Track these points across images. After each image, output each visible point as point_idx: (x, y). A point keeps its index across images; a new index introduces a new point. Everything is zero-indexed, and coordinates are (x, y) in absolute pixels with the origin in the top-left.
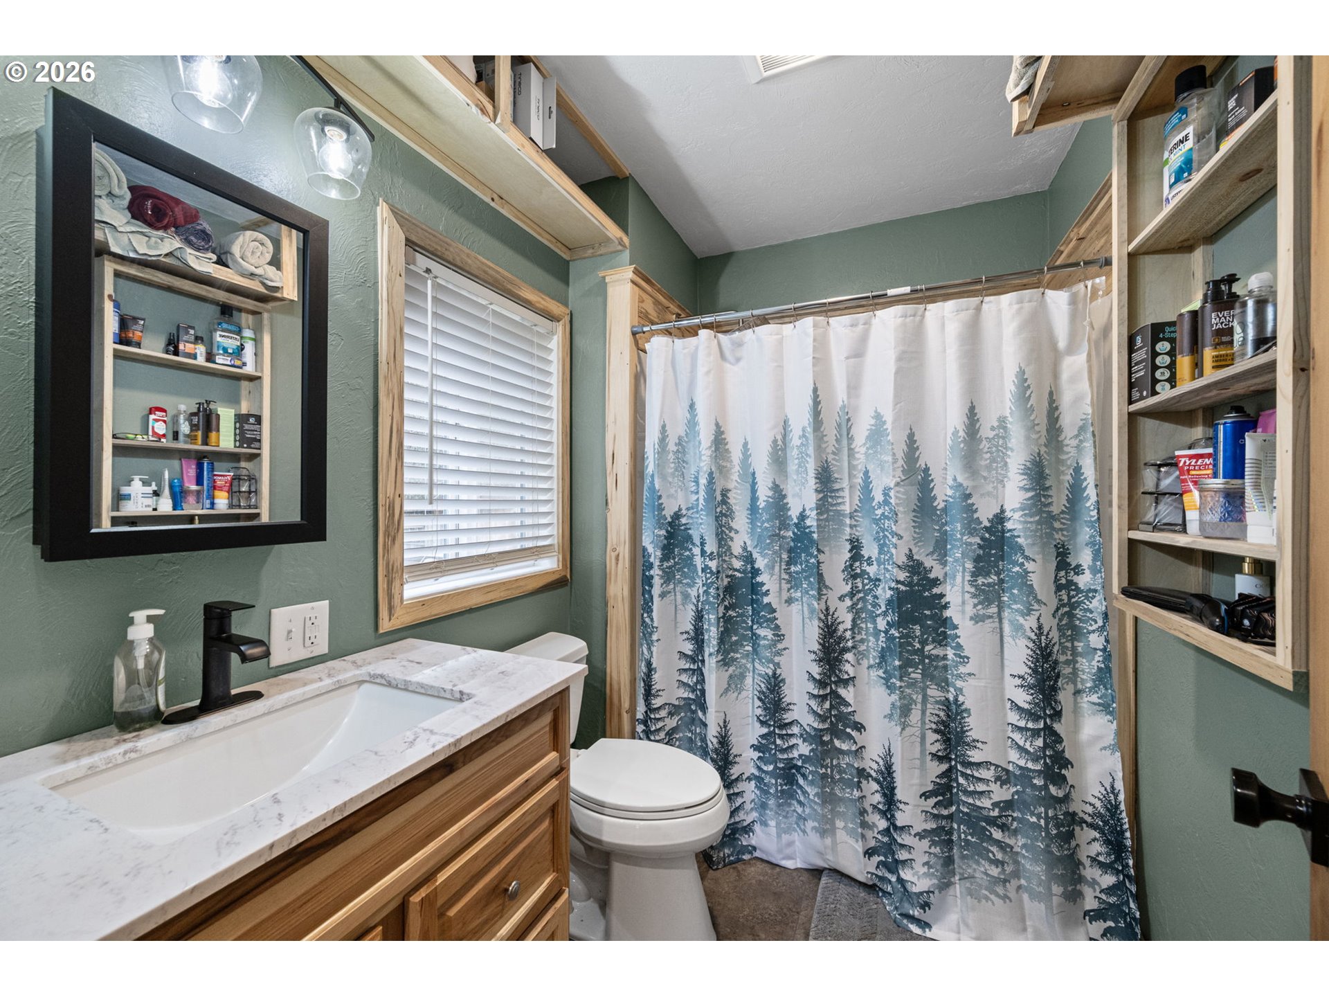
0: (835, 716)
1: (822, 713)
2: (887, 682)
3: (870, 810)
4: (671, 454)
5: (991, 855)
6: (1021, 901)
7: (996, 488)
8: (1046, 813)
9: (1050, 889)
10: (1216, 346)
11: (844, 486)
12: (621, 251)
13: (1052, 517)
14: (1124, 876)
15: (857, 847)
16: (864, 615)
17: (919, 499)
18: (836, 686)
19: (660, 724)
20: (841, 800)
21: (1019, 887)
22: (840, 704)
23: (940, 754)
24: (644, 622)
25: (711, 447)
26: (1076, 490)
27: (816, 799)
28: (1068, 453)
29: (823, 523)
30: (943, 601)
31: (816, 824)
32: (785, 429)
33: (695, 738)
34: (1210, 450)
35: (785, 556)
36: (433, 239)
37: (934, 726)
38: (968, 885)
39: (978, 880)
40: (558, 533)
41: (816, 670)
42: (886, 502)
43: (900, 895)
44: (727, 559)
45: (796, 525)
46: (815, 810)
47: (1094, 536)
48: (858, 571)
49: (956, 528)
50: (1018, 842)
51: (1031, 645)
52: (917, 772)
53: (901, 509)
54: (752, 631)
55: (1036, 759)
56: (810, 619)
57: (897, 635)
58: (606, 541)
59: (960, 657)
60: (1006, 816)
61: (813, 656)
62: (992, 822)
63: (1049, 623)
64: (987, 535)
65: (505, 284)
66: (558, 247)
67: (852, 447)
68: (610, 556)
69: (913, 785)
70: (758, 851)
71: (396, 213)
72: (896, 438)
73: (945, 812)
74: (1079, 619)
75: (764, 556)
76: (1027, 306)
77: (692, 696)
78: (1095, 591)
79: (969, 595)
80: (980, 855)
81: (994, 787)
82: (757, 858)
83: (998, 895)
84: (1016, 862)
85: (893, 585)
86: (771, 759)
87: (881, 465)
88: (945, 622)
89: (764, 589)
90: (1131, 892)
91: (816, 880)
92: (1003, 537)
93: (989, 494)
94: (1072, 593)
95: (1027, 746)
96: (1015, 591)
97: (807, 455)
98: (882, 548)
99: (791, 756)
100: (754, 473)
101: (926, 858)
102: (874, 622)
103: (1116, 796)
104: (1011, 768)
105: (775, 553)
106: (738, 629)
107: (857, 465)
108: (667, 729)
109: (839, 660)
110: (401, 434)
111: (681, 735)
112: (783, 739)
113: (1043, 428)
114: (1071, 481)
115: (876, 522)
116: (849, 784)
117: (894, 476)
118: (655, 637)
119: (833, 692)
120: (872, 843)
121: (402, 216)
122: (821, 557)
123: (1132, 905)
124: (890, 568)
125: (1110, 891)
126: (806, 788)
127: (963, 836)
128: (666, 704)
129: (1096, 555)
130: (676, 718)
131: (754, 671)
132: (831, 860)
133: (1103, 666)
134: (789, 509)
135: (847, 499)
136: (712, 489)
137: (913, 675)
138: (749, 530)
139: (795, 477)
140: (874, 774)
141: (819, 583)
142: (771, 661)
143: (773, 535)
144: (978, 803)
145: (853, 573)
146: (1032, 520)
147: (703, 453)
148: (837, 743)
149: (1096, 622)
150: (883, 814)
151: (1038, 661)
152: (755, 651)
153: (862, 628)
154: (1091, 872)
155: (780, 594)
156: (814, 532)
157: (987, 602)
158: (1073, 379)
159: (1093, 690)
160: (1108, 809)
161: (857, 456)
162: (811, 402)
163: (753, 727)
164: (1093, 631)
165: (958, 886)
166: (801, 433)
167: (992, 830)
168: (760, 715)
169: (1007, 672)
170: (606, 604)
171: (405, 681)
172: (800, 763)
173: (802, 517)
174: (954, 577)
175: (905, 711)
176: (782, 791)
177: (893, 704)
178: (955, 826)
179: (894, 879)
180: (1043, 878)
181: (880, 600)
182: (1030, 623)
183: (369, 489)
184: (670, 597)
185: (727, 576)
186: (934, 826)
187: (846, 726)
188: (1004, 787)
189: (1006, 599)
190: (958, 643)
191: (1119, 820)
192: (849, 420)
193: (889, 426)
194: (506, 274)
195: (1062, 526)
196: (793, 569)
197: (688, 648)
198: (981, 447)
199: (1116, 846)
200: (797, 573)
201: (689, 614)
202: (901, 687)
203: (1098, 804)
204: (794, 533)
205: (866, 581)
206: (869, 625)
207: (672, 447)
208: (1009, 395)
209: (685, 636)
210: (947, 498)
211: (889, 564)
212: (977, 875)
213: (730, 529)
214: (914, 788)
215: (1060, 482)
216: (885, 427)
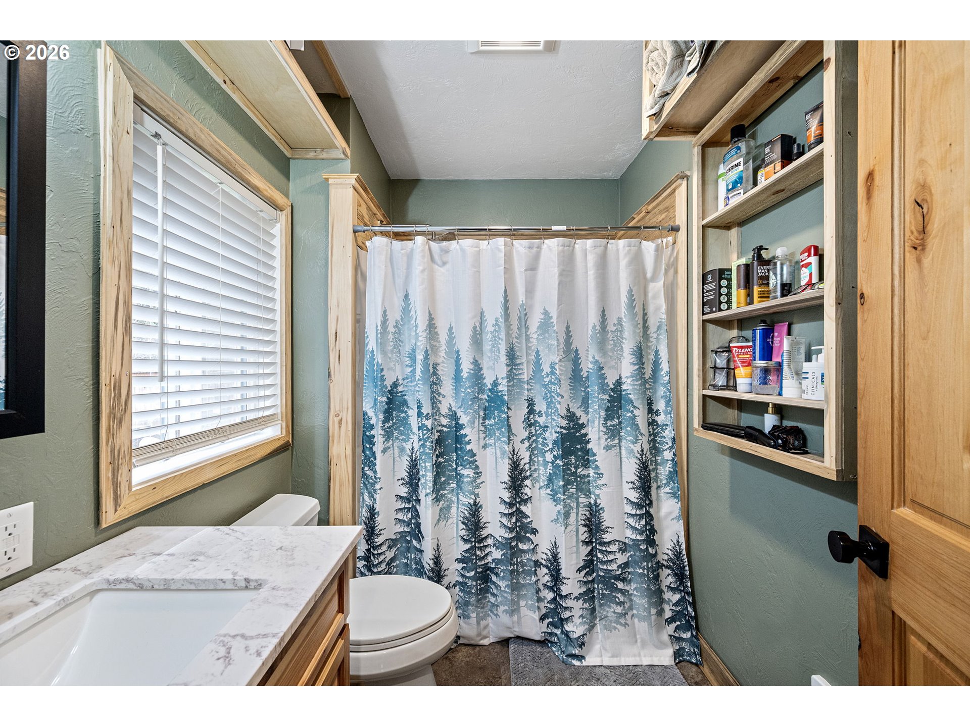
0: (519, 526)
1: (511, 526)
2: (554, 497)
3: (542, 588)
4: (391, 334)
5: (617, 600)
6: (634, 624)
7: (616, 363)
8: (647, 565)
9: (650, 612)
10: (760, 285)
11: (523, 361)
12: (342, 159)
13: (646, 382)
14: (684, 593)
15: (535, 617)
16: (536, 452)
17: (573, 371)
18: (520, 505)
19: (382, 557)
20: (523, 585)
21: (633, 616)
22: (522, 517)
23: (587, 540)
24: (364, 474)
25: (426, 330)
26: (656, 364)
27: (507, 589)
28: (652, 342)
29: (510, 388)
30: (587, 438)
31: (506, 608)
32: (481, 319)
33: (411, 563)
34: (750, 344)
35: (482, 413)
36: (165, 103)
37: (583, 522)
38: (604, 623)
39: (609, 618)
40: (281, 403)
41: (506, 496)
42: (552, 373)
43: (564, 642)
44: (437, 417)
45: (490, 390)
46: (506, 598)
47: (666, 392)
48: (532, 421)
49: (594, 389)
50: (632, 587)
51: (638, 462)
52: (574, 555)
53: (563, 377)
54: (456, 472)
55: (641, 534)
56: (502, 458)
57: (561, 464)
58: (329, 408)
59: (598, 474)
60: (625, 573)
61: (504, 486)
62: (617, 578)
63: (646, 447)
64: (612, 394)
65: (236, 166)
66: (281, 143)
67: (528, 334)
68: (333, 422)
69: (572, 565)
70: (461, 639)
71: (122, 62)
72: (557, 327)
73: (590, 578)
74: (658, 443)
75: (467, 414)
76: (634, 249)
77: (406, 529)
78: (667, 425)
79: (602, 433)
80: (611, 602)
81: (618, 555)
82: (460, 644)
83: (621, 624)
84: (631, 600)
85: (558, 430)
86: (472, 567)
87: (549, 347)
88: (587, 452)
89: (467, 439)
90: (689, 601)
91: (506, 648)
92: (621, 395)
93: (613, 367)
94: (655, 427)
95: (637, 526)
96: (629, 429)
97: (499, 339)
98: (549, 406)
99: (486, 561)
100: (458, 351)
101: (581, 613)
102: (544, 456)
103: (680, 546)
104: (627, 541)
105: (475, 411)
106: (445, 471)
107: (531, 347)
108: (387, 560)
109: (521, 486)
110: (128, 306)
111: (398, 562)
112: (481, 550)
113: (641, 326)
114: (654, 359)
115: (545, 386)
116: (529, 573)
117: (558, 355)
118: (377, 487)
119: (518, 510)
120: (544, 611)
121: (130, 69)
122: (510, 413)
123: (689, 609)
124: (555, 418)
125: (676, 604)
126: (498, 583)
127: (601, 591)
128: (387, 540)
129: (668, 403)
130: (394, 549)
131: (458, 502)
132: (518, 631)
133: (672, 470)
134: (484, 379)
135: (525, 371)
136: (427, 363)
137: (571, 490)
138: (454, 395)
139: (489, 355)
140: (544, 562)
141: (509, 432)
142: (473, 493)
143: (474, 398)
144: (610, 568)
145: (529, 423)
146: (637, 383)
147: (420, 335)
148: (521, 546)
149: (668, 444)
150: (551, 588)
151: (641, 471)
152: (459, 486)
153: (535, 461)
154: (668, 595)
155: (479, 442)
156: (505, 395)
157: (612, 437)
158: (655, 297)
159: (666, 485)
160: (675, 555)
161: (531, 340)
162: (503, 300)
163: (458, 545)
164: (666, 450)
165: (598, 625)
166: (494, 322)
167: (618, 584)
168: (464, 535)
169: (624, 480)
170: (329, 463)
171: (165, 580)
172: (493, 566)
173: (495, 384)
174: (594, 421)
175: (567, 515)
176: (481, 589)
177: (559, 512)
178: (596, 586)
179: (558, 632)
180: (646, 606)
181: (548, 441)
182: (637, 448)
183: (88, 367)
184: (390, 452)
185: (437, 432)
186: (585, 590)
187: (526, 532)
188: (624, 554)
189: (623, 434)
190: (596, 465)
191: (682, 560)
192: (526, 314)
193: (554, 320)
194: (237, 157)
195: (649, 387)
196: (487, 422)
197: (404, 491)
198: (608, 337)
199: (680, 576)
200: (491, 425)
201: (405, 463)
202: (564, 499)
203: (670, 553)
204: (488, 396)
205: (537, 428)
206: (540, 459)
207: (391, 329)
208: (623, 305)
209: (401, 482)
210: (589, 370)
211: (555, 415)
212: (609, 615)
213: (439, 394)
214: (573, 566)
215: (648, 359)
216: (551, 321)
